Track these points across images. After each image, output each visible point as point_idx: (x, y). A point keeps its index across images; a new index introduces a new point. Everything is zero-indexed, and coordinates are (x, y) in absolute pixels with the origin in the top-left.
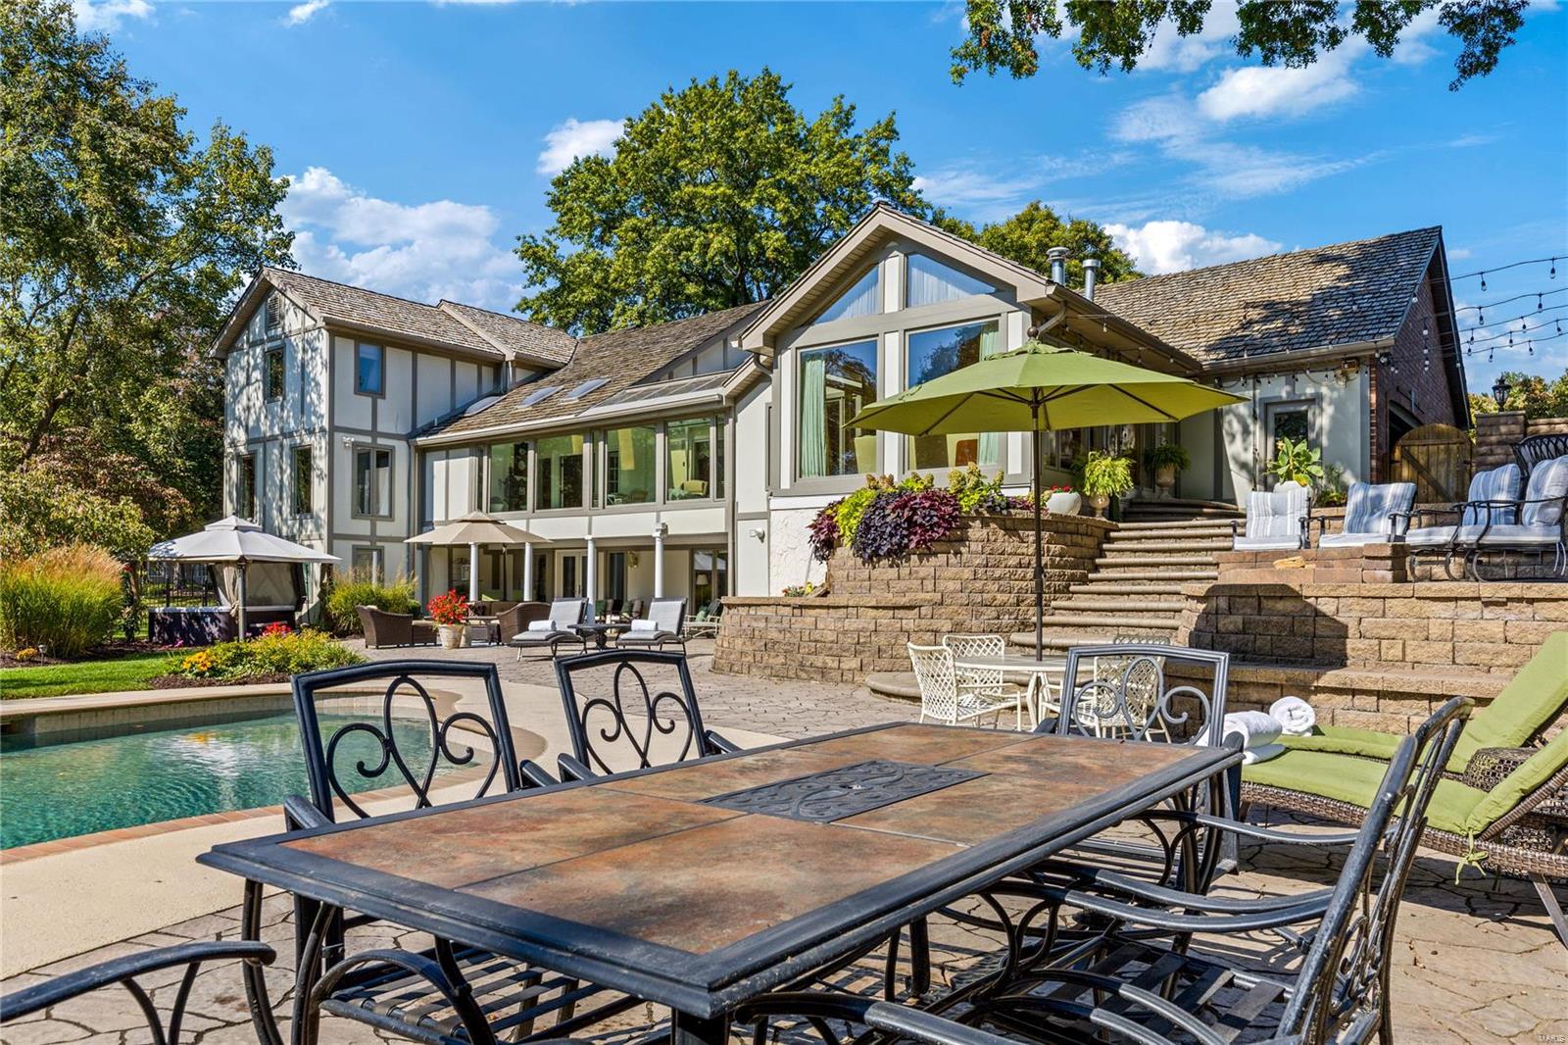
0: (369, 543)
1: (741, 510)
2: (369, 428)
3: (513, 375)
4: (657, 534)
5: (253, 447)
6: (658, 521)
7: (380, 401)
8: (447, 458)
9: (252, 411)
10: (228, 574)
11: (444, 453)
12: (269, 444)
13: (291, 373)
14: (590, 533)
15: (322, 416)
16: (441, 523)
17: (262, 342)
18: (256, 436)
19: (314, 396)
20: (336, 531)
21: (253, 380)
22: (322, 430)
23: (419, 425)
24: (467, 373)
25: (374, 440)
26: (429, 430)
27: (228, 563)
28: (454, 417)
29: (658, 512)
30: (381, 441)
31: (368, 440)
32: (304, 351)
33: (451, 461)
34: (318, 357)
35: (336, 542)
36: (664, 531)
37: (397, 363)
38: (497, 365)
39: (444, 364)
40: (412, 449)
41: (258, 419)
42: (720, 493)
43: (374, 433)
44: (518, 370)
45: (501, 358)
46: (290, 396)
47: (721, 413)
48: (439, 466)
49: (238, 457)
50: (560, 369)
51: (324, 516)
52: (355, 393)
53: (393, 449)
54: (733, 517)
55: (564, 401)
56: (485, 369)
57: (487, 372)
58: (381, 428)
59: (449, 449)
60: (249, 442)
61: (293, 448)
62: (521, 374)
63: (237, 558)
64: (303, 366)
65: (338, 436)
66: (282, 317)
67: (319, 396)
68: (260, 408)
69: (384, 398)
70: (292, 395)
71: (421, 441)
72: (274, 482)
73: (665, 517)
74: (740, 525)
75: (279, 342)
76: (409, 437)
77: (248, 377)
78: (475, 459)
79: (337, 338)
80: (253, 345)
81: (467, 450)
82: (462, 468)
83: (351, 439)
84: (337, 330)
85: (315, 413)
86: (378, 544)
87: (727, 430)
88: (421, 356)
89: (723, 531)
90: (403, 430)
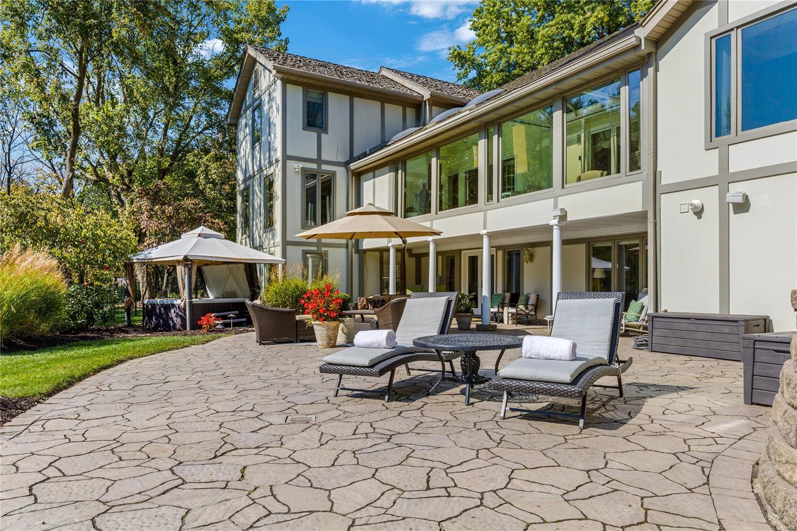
0: (315, 249)
1: (666, 179)
2: (315, 157)
3: (429, 109)
4: (555, 222)
5: (246, 184)
6: (556, 206)
7: (323, 136)
8: (374, 177)
9: (245, 157)
11: (371, 174)
14: (485, 228)
15: (278, 150)
17: (250, 106)
18: (247, 175)
20: (287, 239)
21: (247, 135)
22: (277, 160)
23: (354, 153)
24: (394, 112)
25: (319, 167)
26: (363, 157)
28: (382, 146)
29: (556, 198)
30: (324, 167)
31: (314, 166)
32: (269, 102)
33: (376, 179)
34: (275, 105)
35: (289, 248)
36: (563, 217)
37: (337, 103)
39: (376, 106)
40: (350, 173)
42: (635, 165)
43: (319, 161)
44: (434, 108)
45: (419, 98)
46: (262, 140)
49: (241, 193)
52: (304, 129)
53: (334, 174)
54: (655, 190)
56: (408, 110)
57: (410, 111)
58: (324, 157)
59: (374, 170)
60: (244, 181)
61: (263, 180)
62: (436, 110)
63: (182, 258)
64: (268, 115)
65: (289, 163)
66: (260, 81)
67: (276, 136)
68: (249, 155)
69: (327, 133)
70: (264, 138)
71: (356, 165)
73: (565, 202)
74: (664, 199)
76: (346, 164)
77: (244, 133)
78: (392, 174)
79: (288, 86)
80: (246, 110)
81: (387, 168)
82: (384, 185)
83: (299, 165)
84: (286, 78)
85: (273, 149)
86: (323, 249)
87: (646, 85)
88: (356, 100)
89: (639, 208)
90: (342, 159)
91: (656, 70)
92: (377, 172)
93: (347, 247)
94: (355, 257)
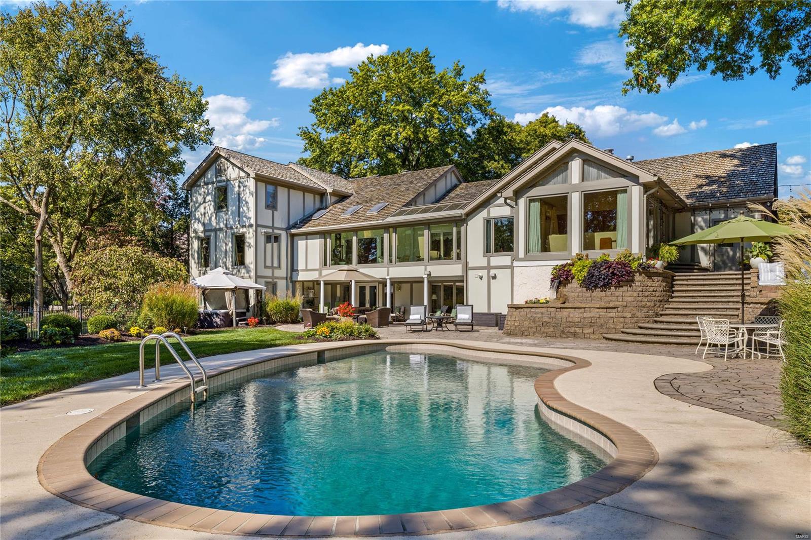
0: (271, 280)
1: (470, 265)
2: (271, 225)
3: (330, 199)
4: (426, 276)
5: (207, 234)
6: (426, 270)
7: (275, 212)
8: (307, 239)
9: (206, 215)
10: (228, 295)
11: (305, 237)
12: (218, 233)
13: (232, 197)
14: (388, 275)
15: (250, 218)
16: (303, 270)
17: (213, 183)
18: (210, 228)
19: (245, 208)
20: (258, 274)
21: (207, 201)
22: (251, 226)
23: (291, 223)
24: (309, 197)
25: (273, 231)
26: (295, 226)
27: (227, 290)
28: (306, 220)
29: (426, 266)
30: (276, 231)
31: (270, 230)
32: (239, 187)
33: (308, 241)
34: (247, 190)
35: (258, 279)
36: (429, 275)
37: (282, 193)
38: (322, 194)
39: (300, 194)
40: (289, 235)
41: (210, 219)
42: (459, 257)
43: (273, 227)
45: (325, 191)
46: (230, 208)
47: (460, 221)
48: (301, 244)
49: (199, 238)
50: (350, 196)
51: (252, 267)
52: (266, 208)
53: (280, 235)
54: (466, 268)
55: (369, 213)
56: (316, 196)
57: (318, 198)
58: (276, 225)
59: (307, 235)
60: (205, 231)
61: (233, 234)
62: (334, 199)
63: (233, 287)
64: (239, 194)
65: (259, 229)
66: (225, 170)
67: (248, 209)
68: (211, 214)
69: (277, 211)
70: (232, 208)
71: (294, 231)
72: (221, 251)
73: (429, 268)
74: (470, 272)
75: (224, 183)
76: (287, 230)
77: (205, 199)
78: (323, 240)
79: (258, 183)
80: (206, 184)
81: (318, 236)
82: (316, 244)
83: (264, 230)
84: (259, 179)
85: (245, 216)
86: (275, 280)
87: (463, 229)
88: (291, 190)
89: (461, 274)
90: (284, 226)
91: (467, 225)
92: (309, 237)
93: (287, 279)
94: (290, 285)
